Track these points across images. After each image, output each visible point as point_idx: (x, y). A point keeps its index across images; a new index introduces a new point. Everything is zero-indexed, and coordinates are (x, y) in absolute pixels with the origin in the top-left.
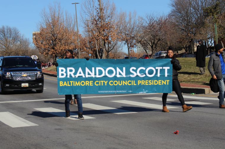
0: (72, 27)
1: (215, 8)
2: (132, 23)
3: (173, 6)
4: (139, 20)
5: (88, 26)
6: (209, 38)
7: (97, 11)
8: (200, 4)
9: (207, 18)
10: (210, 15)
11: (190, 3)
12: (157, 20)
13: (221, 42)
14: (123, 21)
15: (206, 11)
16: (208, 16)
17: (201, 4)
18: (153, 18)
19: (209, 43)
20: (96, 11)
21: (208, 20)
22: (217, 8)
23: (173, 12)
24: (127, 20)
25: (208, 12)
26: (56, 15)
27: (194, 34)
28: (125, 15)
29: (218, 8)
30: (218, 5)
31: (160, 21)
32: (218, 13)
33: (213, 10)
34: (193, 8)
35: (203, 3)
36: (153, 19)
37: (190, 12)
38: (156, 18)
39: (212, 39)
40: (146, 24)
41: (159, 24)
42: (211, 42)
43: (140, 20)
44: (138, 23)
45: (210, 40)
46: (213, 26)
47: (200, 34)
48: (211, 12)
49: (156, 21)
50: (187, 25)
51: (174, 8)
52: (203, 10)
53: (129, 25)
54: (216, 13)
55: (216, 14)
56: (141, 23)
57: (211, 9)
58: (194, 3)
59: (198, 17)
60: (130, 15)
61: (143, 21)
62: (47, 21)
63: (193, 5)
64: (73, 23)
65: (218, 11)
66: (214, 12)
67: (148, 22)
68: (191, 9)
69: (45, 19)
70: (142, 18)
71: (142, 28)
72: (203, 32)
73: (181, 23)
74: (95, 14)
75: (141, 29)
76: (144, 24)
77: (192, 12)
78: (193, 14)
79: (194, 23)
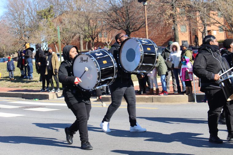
1: (49, 11)
3: (5, 8)
6: (43, 42)
9: (41, 21)
10: (44, 18)
11: (23, 6)
13: (55, 46)
15: (40, 14)
16: (42, 19)
17: (34, 7)
19: (44, 46)
22: (51, 11)
23: (6, 13)
25: (43, 15)
27: (28, 38)
30: (52, 8)
32: (52, 16)
33: (47, 13)
34: (26, 10)
35: (36, 5)
37: (23, 15)
39: (47, 43)
42: (46, 46)
45: (45, 44)
47: (35, 37)
48: (45, 15)
50: (21, 28)
51: (7, 10)
52: (37, 12)
55: (50, 18)
57: (45, 12)
58: (28, 6)
59: (32, 20)
63: (26, 7)
66: (48, 15)
68: (25, 11)
72: (37, 36)
73: (14, 25)
77: (25, 14)
78: (26, 17)
79: (28, 26)
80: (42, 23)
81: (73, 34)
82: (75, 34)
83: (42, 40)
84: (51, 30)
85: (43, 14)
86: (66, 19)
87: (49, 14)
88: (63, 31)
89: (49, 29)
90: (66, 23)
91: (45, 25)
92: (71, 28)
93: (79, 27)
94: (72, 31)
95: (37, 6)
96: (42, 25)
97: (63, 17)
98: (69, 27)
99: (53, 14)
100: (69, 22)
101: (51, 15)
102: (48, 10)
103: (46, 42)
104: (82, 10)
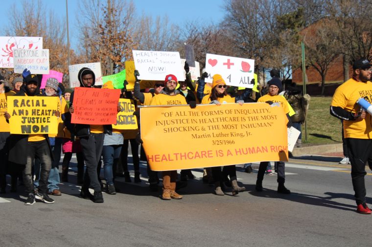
0: (59, 37)
1: (297, 17)
2: (160, 35)
3: (228, 9)
4: (172, 30)
5: (88, 37)
6: (285, 66)
7: (105, 12)
8: (272, 8)
9: (282, 32)
10: (288, 28)
11: (256, 7)
12: (203, 33)
14: (146, 31)
15: (282, 21)
16: (284, 28)
17: (274, 9)
18: (197, 29)
19: (285, 73)
20: (103, 12)
21: (285, 35)
22: (299, 16)
23: (228, 19)
24: (153, 29)
25: (286, 23)
26: (35, 16)
27: (262, 58)
28: (149, 21)
29: (302, 17)
30: (302, 11)
31: (208, 35)
32: (301, 25)
33: (293, 20)
34: (260, 14)
35: (277, 7)
36: (197, 31)
37: (256, 20)
38: (201, 29)
39: (291, 67)
40: (185, 38)
41: (206, 39)
42: (288, 72)
43: (175, 30)
44: (171, 35)
45: (287, 69)
46: (293, 46)
47: (271, 57)
48: (289, 22)
49: (201, 33)
50: (250, 42)
51: (230, 14)
52: (277, 18)
53: (155, 38)
54: (297, 25)
55: (298, 27)
56: (175, 35)
57: (290, 18)
58: (263, 7)
59: (268, 30)
60: (158, 22)
61: (179, 32)
62: (18, 25)
63: (261, 10)
64: (62, 30)
65: (301, 22)
66: (295, 22)
67: (188, 35)
68: (258, 16)
69: (14, 23)
70: (178, 27)
71: (178, 44)
72: (276, 55)
73: (240, 38)
74: (101, 17)
75: (175, 45)
76: (181, 38)
77: (258, 20)
78: (260, 25)
79: (262, 39)
80: (284, 36)
81: (333, 55)
82: (337, 55)
83: (283, 63)
84: (297, 46)
85: (286, 21)
86: (323, 31)
87: (297, 22)
88: (318, 49)
89: (295, 45)
90: (323, 36)
91: (289, 38)
92: (329, 44)
93: (343, 43)
94: (333, 49)
95: (279, 7)
96: (283, 39)
97: (318, 27)
98: (326, 43)
99: (302, 22)
100: (328, 35)
101: (299, 23)
102: (295, 16)
103: (289, 66)
104: (350, 15)
